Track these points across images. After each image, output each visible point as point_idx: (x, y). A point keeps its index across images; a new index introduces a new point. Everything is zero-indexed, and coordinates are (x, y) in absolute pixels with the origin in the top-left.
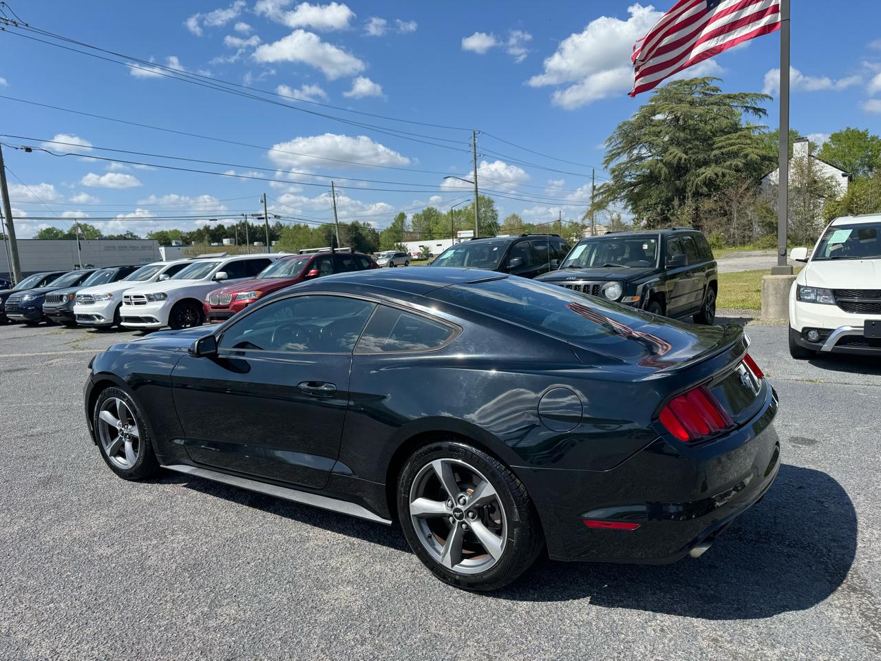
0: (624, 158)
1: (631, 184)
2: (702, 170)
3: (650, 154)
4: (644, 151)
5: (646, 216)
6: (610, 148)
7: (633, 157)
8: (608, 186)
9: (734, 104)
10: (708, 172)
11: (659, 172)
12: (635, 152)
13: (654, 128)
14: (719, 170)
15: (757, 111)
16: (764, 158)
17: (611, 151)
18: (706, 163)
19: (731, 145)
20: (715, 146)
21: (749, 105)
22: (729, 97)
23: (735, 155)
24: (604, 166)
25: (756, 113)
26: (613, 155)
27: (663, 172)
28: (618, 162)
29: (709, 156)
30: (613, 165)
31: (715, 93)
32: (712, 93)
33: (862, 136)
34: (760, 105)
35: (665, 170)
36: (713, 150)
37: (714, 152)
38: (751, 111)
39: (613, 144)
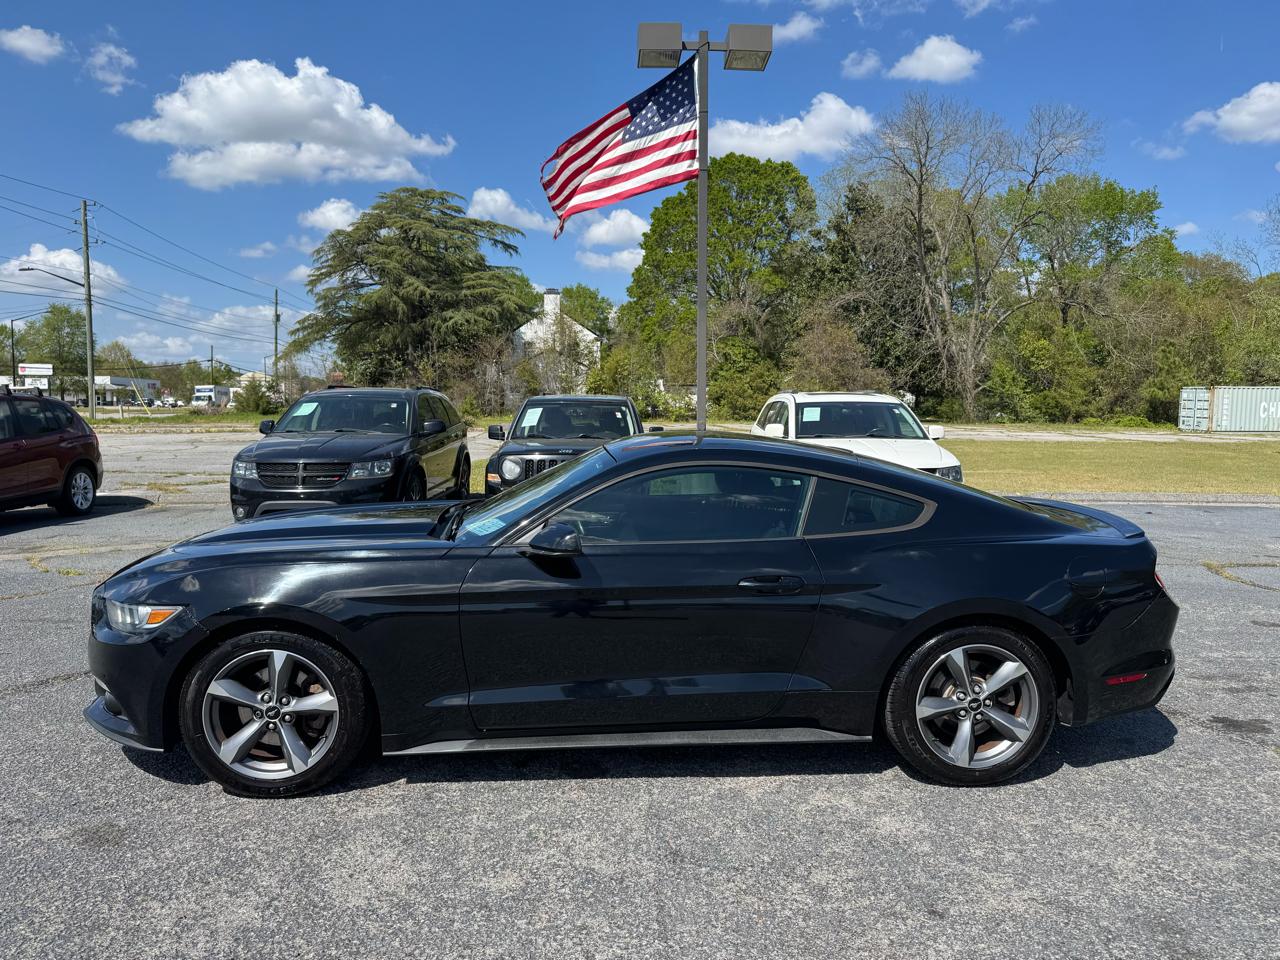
0: (334, 281)
1: (347, 320)
2: (449, 313)
3: (371, 281)
4: (363, 275)
5: (360, 366)
6: (318, 265)
7: (348, 282)
8: (316, 318)
9: (479, 233)
10: (457, 317)
11: (395, 307)
12: (350, 275)
13: (384, 247)
14: (470, 315)
15: (507, 247)
16: (521, 308)
17: (319, 269)
18: (454, 305)
19: (482, 286)
20: (465, 285)
21: (499, 238)
22: (475, 223)
23: (486, 299)
24: (309, 288)
25: (507, 250)
26: (322, 274)
27: (400, 309)
28: (326, 286)
29: (457, 296)
30: (320, 288)
31: (456, 214)
32: (453, 213)
33: (593, 296)
34: (511, 240)
35: (402, 307)
36: (462, 288)
37: (464, 292)
38: (500, 246)
39: (324, 259)
